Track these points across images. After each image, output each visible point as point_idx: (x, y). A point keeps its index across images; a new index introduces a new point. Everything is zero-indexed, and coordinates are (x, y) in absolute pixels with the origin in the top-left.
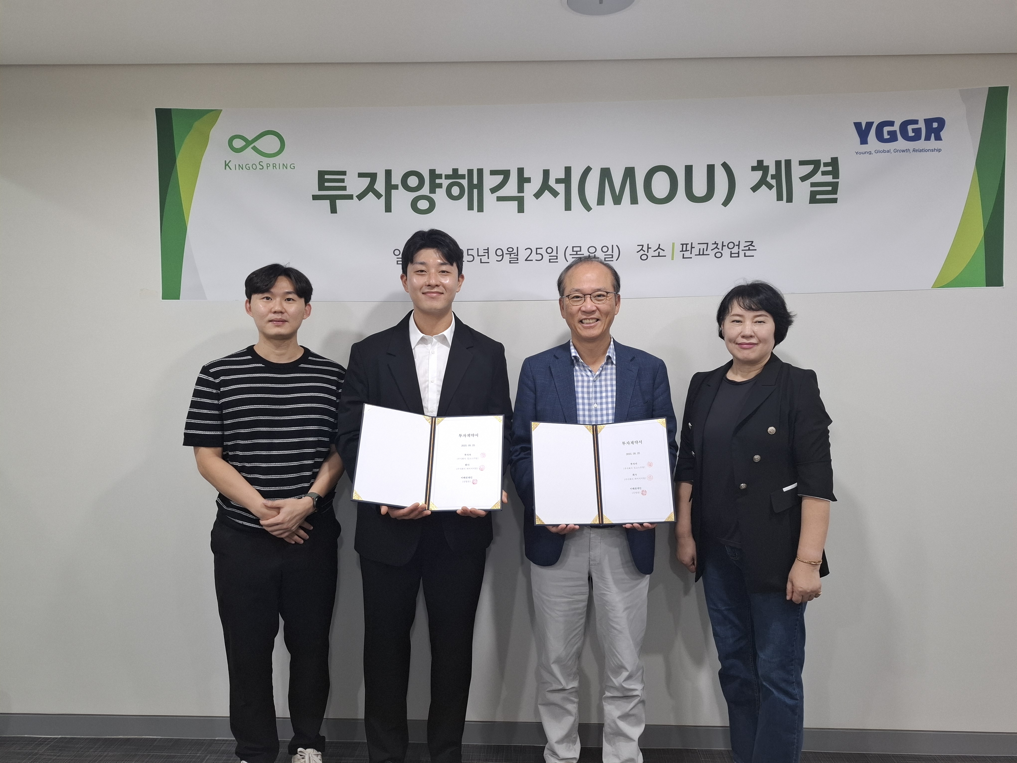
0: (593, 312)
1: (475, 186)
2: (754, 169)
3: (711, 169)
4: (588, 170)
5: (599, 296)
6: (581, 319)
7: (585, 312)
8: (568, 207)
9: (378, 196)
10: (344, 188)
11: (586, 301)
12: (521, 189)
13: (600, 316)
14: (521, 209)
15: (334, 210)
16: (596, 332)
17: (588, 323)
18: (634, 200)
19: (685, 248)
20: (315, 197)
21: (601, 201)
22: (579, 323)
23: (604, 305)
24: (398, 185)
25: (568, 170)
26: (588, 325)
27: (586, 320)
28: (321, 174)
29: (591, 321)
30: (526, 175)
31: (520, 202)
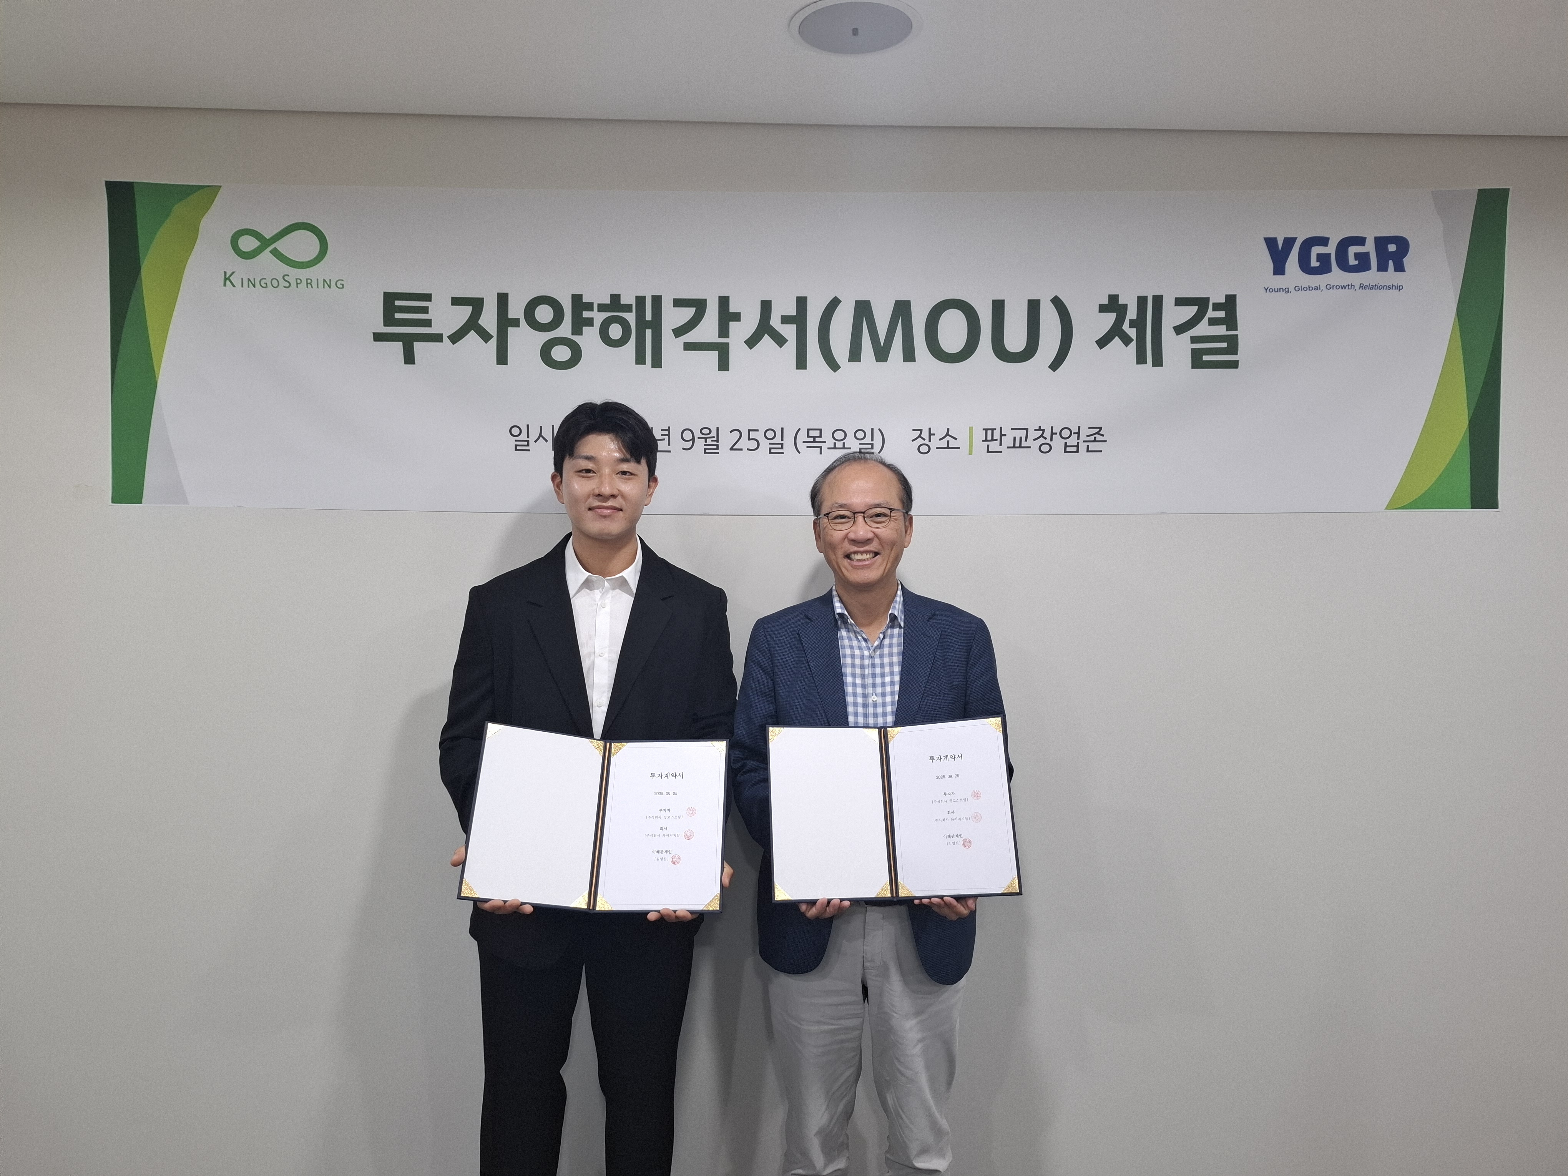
0: (868, 541)
1: (649, 325)
2: (1103, 309)
3: (1034, 307)
4: (835, 303)
5: (878, 515)
6: (848, 552)
7: (854, 542)
8: (801, 363)
9: (485, 336)
10: (428, 323)
11: (857, 523)
12: (724, 331)
13: (879, 547)
14: (724, 365)
15: (409, 358)
16: (872, 574)
17: (859, 560)
18: (909, 355)
19: (990, 435)
20: (378, 337)
21: (855, 355)
22: (844, 558)
23: (886, 530)
24: (519, 319)
25: (802, 303)
26: (861, 563)
27: (856, 555)
28: (389, 299)
29: (865, 556)
30: (733, 309)
31: (723, 352)
